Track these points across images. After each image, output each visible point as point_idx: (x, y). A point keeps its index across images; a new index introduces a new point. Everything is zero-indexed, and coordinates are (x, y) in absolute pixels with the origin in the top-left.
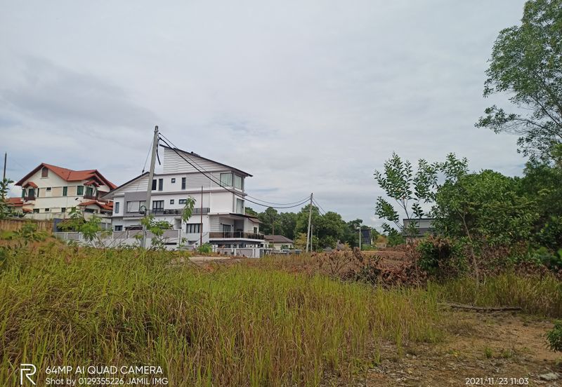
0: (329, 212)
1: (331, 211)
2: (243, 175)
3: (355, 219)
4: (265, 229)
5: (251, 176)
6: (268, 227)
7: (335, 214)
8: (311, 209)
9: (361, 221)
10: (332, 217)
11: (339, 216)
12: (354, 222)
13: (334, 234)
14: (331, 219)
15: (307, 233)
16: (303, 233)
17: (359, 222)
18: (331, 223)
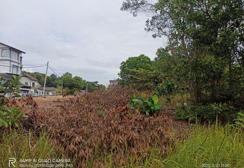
0: (76, 76)
1: (77, 76)
2: (19, 52)
5: (25, 53)
7: (79, 77)
8: (68, 75)
9: (98, 82)
10: (78, 79)
11: (81, 79)
12: (94, 82)
13: (78, 87)
14: (76, 80)
15: (61, 86)
16: (59, 86)
17: (96, 82)
18: (77, 82)
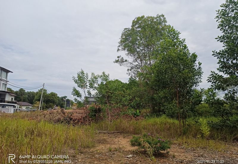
0: (52, 92)
2: (8, 71)
3: (64, 96)
4: (18, 99)
5: (12, 72)
6: (19, 98)
7: (55, 93)
8: (43, 90)
9: (67, 97)
10: (53, 95)
11: (57, 94)
12: (63, 97)
13: (54, 102)
14: (52, 95)
15: (40, 101)
16: (38, 101)
17: (65, 97)
18: (52, 97)
